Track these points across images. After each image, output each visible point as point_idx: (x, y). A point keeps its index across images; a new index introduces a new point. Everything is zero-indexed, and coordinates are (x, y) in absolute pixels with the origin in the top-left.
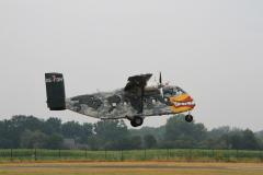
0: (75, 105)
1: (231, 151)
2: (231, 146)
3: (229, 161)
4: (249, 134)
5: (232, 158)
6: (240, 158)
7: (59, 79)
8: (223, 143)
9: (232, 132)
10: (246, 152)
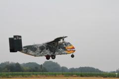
0: (25, 50)
1: (10, 73)
2: (10, 70)
3: (8, 77)
4: (18, 65)
5: (10, 76)
6: (13, 76)
7: (20, 38)
8: (6, 69)
9: (10, 64)
10: (16, 73)
